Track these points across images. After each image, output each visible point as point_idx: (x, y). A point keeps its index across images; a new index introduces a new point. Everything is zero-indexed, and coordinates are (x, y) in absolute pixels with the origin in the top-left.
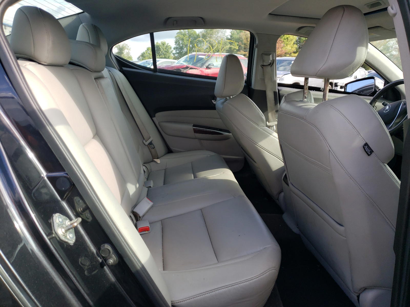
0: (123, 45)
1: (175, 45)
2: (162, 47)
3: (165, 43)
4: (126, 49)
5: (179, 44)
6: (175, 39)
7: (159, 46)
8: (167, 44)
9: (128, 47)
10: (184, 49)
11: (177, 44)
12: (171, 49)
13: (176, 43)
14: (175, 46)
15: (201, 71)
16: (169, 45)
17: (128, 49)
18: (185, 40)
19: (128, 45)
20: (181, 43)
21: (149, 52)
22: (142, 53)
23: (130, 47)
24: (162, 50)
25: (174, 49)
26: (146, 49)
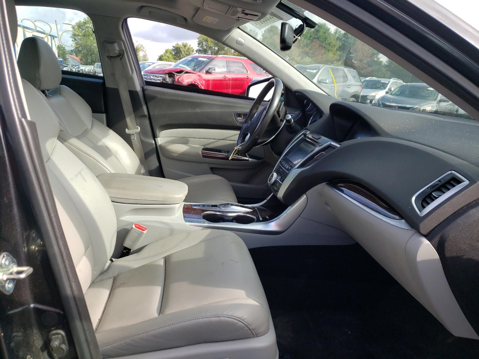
0: (138, 46)
1: (198, 46)
2: (183, 49)
3: (187, 45)
4: (141, 51)
5: (202, 47)
6: (198, 40)
7: (180, 48)
8: (189, 46)
9: (144, 48)
10: (208, 52)
11: (200, 46)
12: (193, 52)
13: (199, 44)
14: (198, 48)
15: (199, 76)
16: (191, 47)
17: (143, 51)
18: (209, 41)
19: (143, 46)
20: (204, 44)
21: (168, 55)
22: (159, 56)
23: (145, 48)
24: (183, 53)
25: (197, 51)
26: (165, 52)
